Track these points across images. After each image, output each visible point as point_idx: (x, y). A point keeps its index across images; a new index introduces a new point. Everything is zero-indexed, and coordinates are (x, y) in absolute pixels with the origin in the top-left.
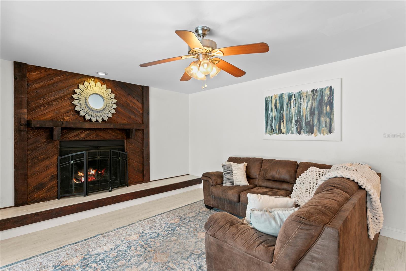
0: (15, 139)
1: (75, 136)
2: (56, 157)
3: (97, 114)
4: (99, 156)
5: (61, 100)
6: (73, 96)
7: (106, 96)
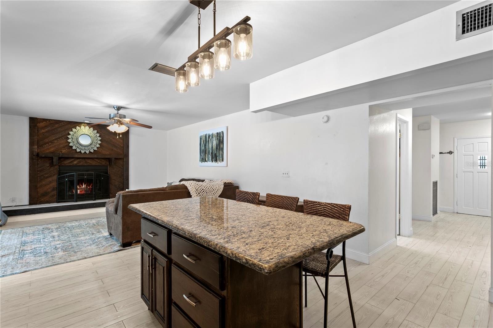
0: (30, 164)
1: (69, 163)
2: (56, 176)
3: (85, 148)
4: (85, 176)
5: (60, 139)
6: (68, 136)
7: (92, 135)
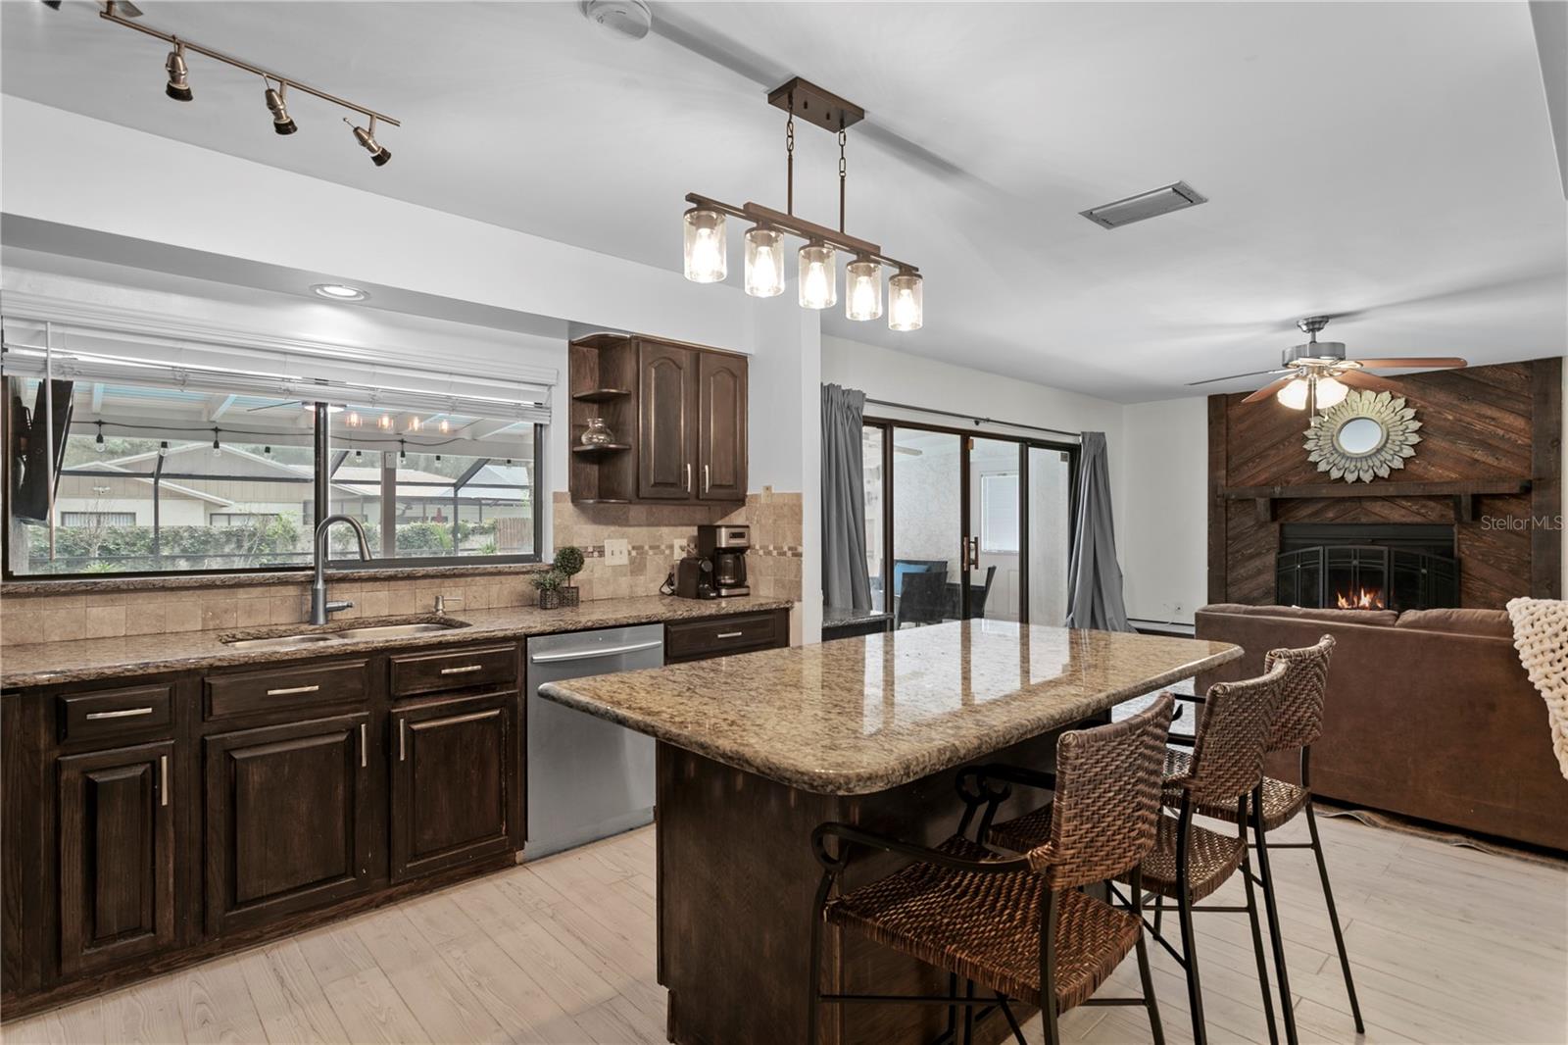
0: (1209, 520)
1: (1310, 516)
2: (1274, 555)
3: (1359, 465)
4: (1355, 558)
5: (1284, 445)
6: (1305, 433)
7: (1387, 418)
